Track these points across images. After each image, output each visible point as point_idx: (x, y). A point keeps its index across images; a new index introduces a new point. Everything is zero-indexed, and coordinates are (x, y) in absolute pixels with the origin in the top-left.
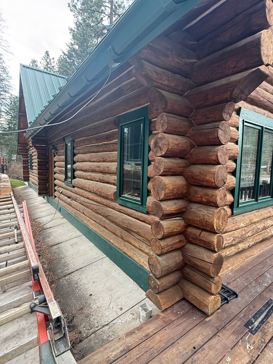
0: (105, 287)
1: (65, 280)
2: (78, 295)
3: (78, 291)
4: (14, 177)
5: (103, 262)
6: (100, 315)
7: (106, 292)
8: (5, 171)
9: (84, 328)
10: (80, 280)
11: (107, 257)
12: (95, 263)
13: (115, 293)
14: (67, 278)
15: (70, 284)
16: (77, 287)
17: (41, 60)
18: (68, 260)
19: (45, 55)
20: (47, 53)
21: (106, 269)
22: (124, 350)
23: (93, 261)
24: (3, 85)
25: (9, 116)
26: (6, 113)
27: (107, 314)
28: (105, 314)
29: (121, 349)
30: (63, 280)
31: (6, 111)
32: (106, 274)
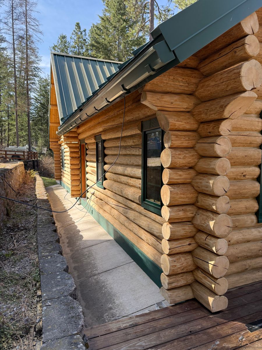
0: (129, 288)
1: (94, 279)
2: (104, 292)
3: (105, 289)
4: (45, 174)
5: (130, 266)
6: (122, 309)
7: (129, 292)
8: (36, 167)
9: (107, 316)
10: (107, 280)
11: (134, 262)
12: (122, 267)
13: (137, 293)
14: (95, 277)
15: (97, 282)
16: (103, 286)
17: (72, 35)
18: (97, 262)
19: (76, 28)
20: (78, 25)
21: (132, 272)
22: (133, 324)
23: (121, 265)
24: (32, 68)
25: (38, 103)
26: (36, 100)
27: (128, 308)
28: (126, 308)
29: (131, 323)
30: (92, 279)
31: (35, 98)
32: (131, 277)
